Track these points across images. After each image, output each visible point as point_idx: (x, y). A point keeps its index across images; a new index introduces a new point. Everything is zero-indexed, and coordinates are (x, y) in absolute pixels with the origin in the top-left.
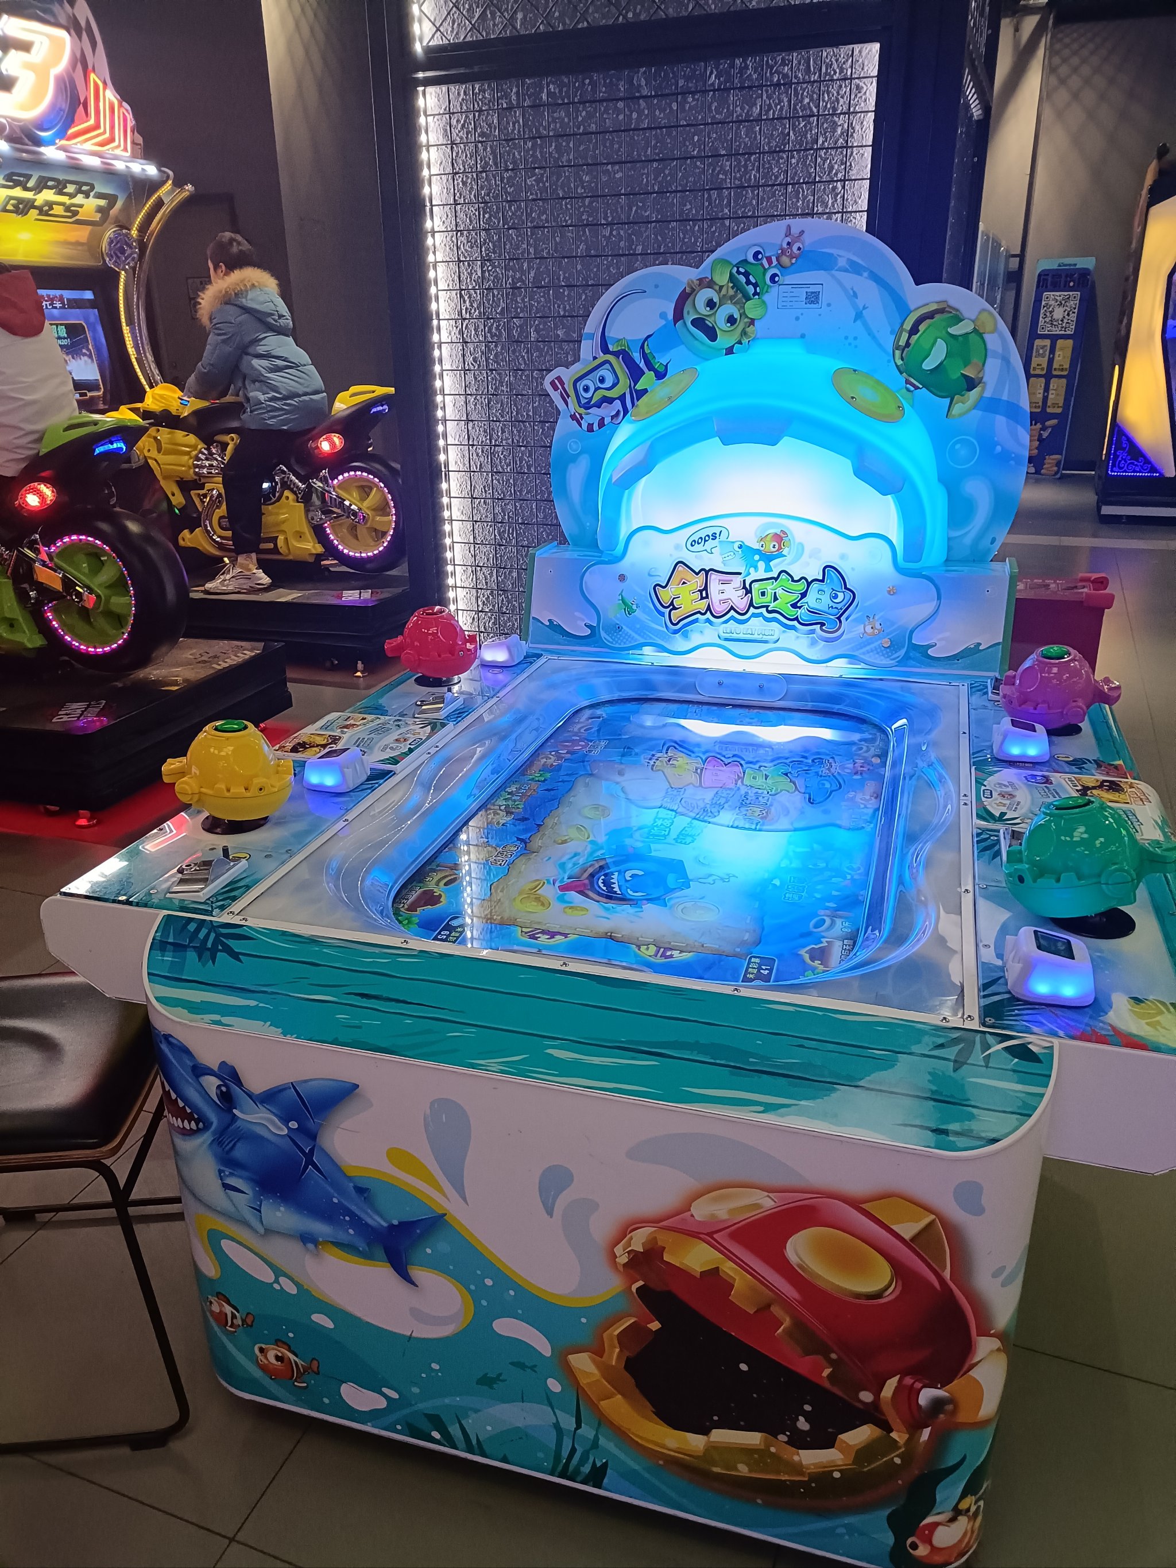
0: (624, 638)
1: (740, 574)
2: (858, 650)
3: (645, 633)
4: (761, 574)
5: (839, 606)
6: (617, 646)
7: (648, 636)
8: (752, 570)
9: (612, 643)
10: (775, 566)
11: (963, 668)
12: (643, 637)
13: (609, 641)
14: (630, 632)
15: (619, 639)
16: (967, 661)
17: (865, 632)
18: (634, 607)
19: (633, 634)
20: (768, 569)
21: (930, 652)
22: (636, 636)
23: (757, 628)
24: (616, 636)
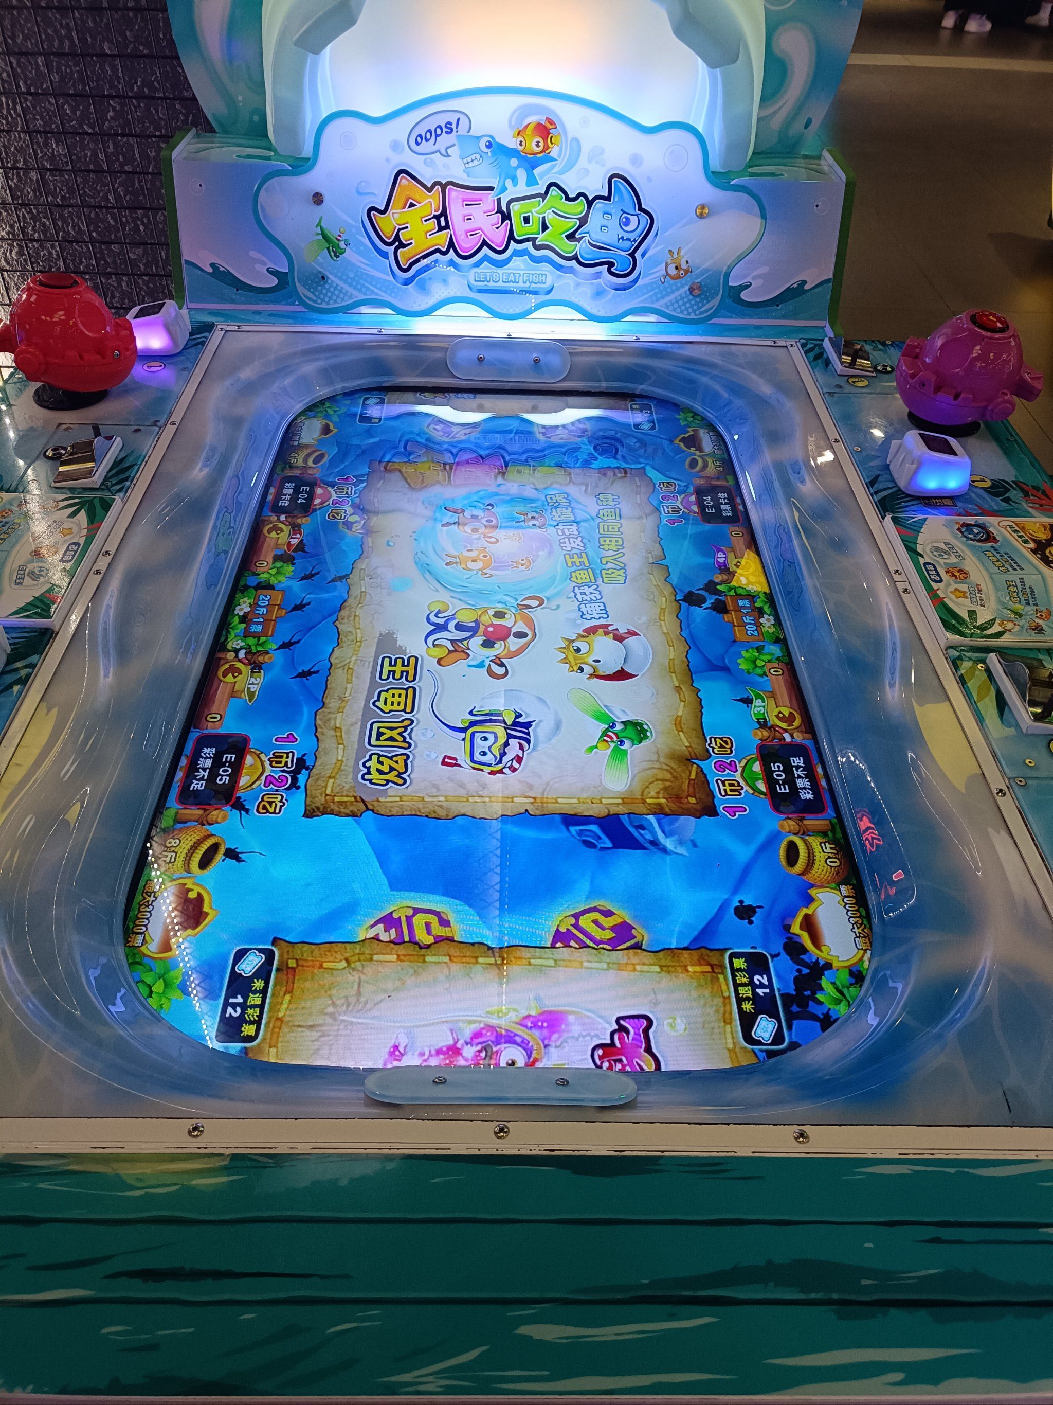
0: (333, 293)
1: (491, 189)
2: (658, 300)
3: (363, 285)
4: (522, 189)
5: (632, 236)
6: (324, 306)
7: (368, 289)
8: (508, 183)
9: (315, 302)
10: (542, 175)
11: (784, 317)
12: (360, 291)
13: (311, 300)
14: (341, 284)
15: (325, 295)
16: (789, 306)
17: (668, 274)
18: (342, 245)
19: (346, 287)
20: (531, 181)
21: (744, 295)
22: (351, 290)
23: (522, 272)
24: (321, 292)
